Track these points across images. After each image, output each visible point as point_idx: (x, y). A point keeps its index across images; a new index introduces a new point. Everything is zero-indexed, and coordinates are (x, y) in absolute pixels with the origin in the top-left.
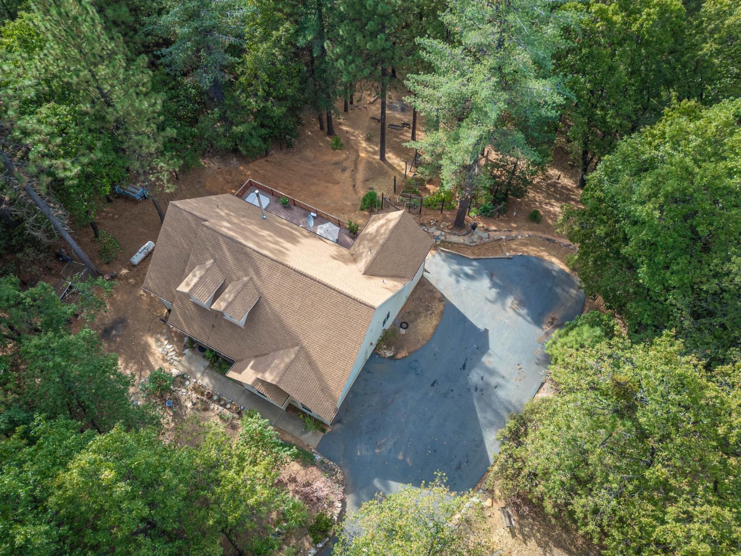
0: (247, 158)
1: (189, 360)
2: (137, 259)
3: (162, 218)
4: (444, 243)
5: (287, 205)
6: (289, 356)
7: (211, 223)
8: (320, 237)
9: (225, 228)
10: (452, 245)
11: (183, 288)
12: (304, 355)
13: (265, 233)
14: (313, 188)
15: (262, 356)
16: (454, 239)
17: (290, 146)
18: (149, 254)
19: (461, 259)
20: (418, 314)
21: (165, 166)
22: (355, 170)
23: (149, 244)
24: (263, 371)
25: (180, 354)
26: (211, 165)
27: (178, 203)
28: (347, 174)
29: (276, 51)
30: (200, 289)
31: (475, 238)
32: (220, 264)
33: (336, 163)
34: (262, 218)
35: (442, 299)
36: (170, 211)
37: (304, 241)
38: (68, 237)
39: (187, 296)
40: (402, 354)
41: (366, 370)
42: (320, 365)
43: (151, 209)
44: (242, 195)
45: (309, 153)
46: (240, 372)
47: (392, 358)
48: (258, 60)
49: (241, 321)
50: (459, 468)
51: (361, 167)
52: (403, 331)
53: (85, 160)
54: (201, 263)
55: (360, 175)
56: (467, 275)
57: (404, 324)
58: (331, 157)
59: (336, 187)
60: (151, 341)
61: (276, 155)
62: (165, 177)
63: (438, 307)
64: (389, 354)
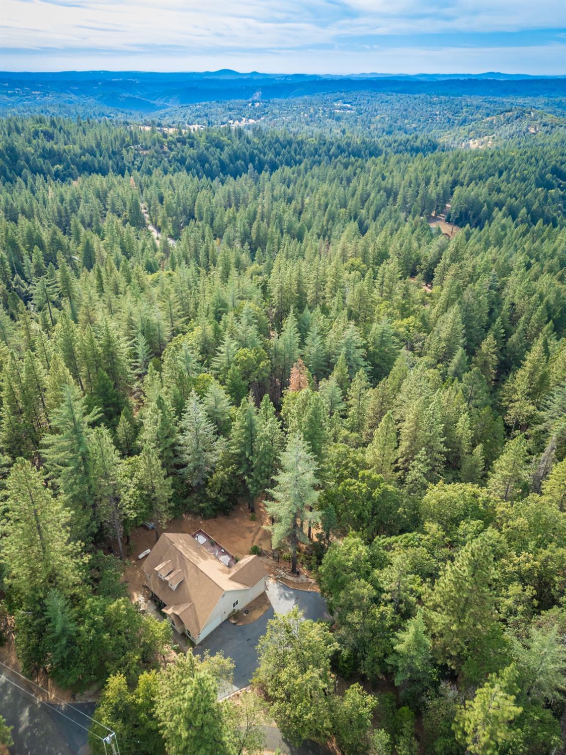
0: (205, 517)
1: (149, 605)
2: (141, 556)
3: (157, 539)
4: (282, 579)
5: (213, 544)
6: (187, 606)
7: (176, 544)
8: (220, 561)
9: (180, 548)
10: (287, 580)
11: (156, 569)
12: (193, 607)
13: (195, 553)
14: (232, 539)
15: (177, 604)
16: (289, 578)
17: (227, 515)
18: (147, 555)
19: (285, 587)
20: (255, 609)
21: (166, 517)
22: (256, 533)
23: (148, 551)
24: (176, 610)
25: (146, 602)
26: (188, 518)
27: (165, 534)
28: (252, 534)
29: (226, 476)
30: (163, 571)
31: (299, 580)
32: (174, 562)
33: (249, 528)
34: (197, 547)
35: (269, 604)
36: (162, 536)
37: (210, 560)
38: (119, 540)
39: (157, 572)
40: (240, 624)
41: (221, 626)
42: (198, 613)
43: (154, 534)
44: (194, 536)
45: (237, 520)
46: (167, 609)
47: (235, 624)
48: (218, 478)
49: (174, 587)
50: (244, 676)
51: (260, 533)
52: (245, 615)
53: (139, 512)
54: (167, 560)
55: (258, 536)
56: (285, 596)
57: (247, 612)
58: (248, 524)
59: (243, 540)
60: (135, 595)
61: (221, 519)
62: (165, 521)
63: (266, 607)
64: (233, 622)
